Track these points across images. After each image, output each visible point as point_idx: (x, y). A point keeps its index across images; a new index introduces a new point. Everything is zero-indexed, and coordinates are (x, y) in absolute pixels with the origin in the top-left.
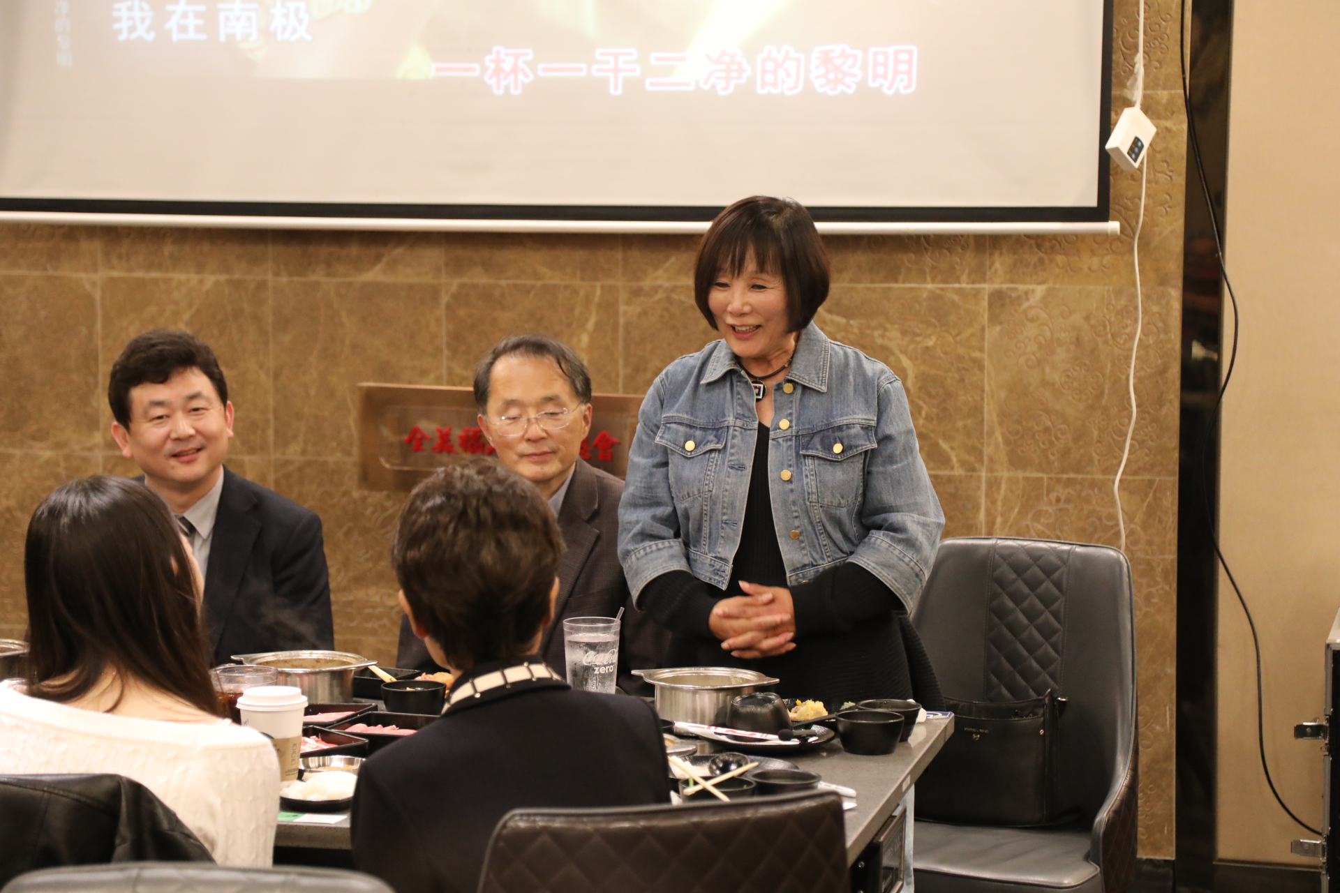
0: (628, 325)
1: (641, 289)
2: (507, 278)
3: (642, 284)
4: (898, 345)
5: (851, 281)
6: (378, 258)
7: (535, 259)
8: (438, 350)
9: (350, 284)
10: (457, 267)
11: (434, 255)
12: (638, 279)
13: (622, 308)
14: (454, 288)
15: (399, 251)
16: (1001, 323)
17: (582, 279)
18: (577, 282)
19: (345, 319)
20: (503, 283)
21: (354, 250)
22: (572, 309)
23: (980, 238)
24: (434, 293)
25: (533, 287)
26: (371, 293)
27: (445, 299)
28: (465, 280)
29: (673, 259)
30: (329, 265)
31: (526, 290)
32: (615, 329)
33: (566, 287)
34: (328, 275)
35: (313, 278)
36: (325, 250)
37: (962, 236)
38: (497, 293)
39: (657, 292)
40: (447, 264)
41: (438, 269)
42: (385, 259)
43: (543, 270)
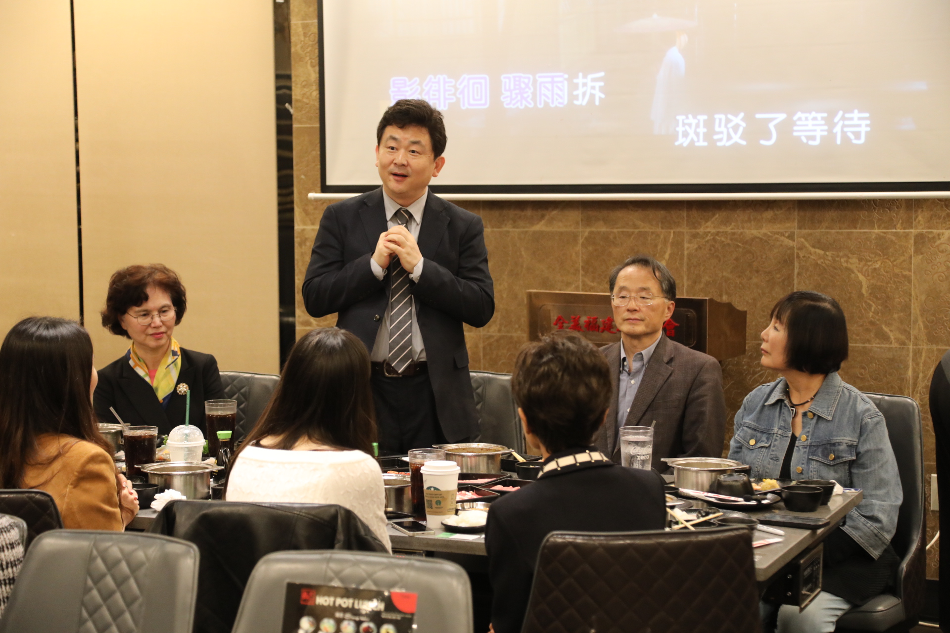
0: (690, 255)
1: (698, 234)
2: (617, 228)
3: (698, 231)
4: (857, 267)
5: (827, 228)
6: (543, 217)
7: (635, 217)
8: (577, 270)
9: (526, 232)
10: (588, 222)
11: (575, 215)
12: (695, 228)
13: (686, 245)
14: (586, 234)
15: (555, 212)
16: (922, 254)
17: (662, 228)
18: (659, 230)
19: (523, 253)
20: (615, 230)
21: (529, 212)
22: (656, 246)
23: (909, 202)
24: (575, 237)
25: (633, 233)
26: (538, 237)
27: (581, 241)
28: (593, 229)
29: (717, 216)
30: (514, 221)
31: (629, 235)
32: (682, 259)
33: (652, 233)
34: (514, 227)
35: (505, 229)
36: (512, 213)
37: (897, 200)
38: (611, 237)
39: (707, 235)
40: (582, 220)
41: (577, 223)
42: (547, 217)
43: (639, 223)
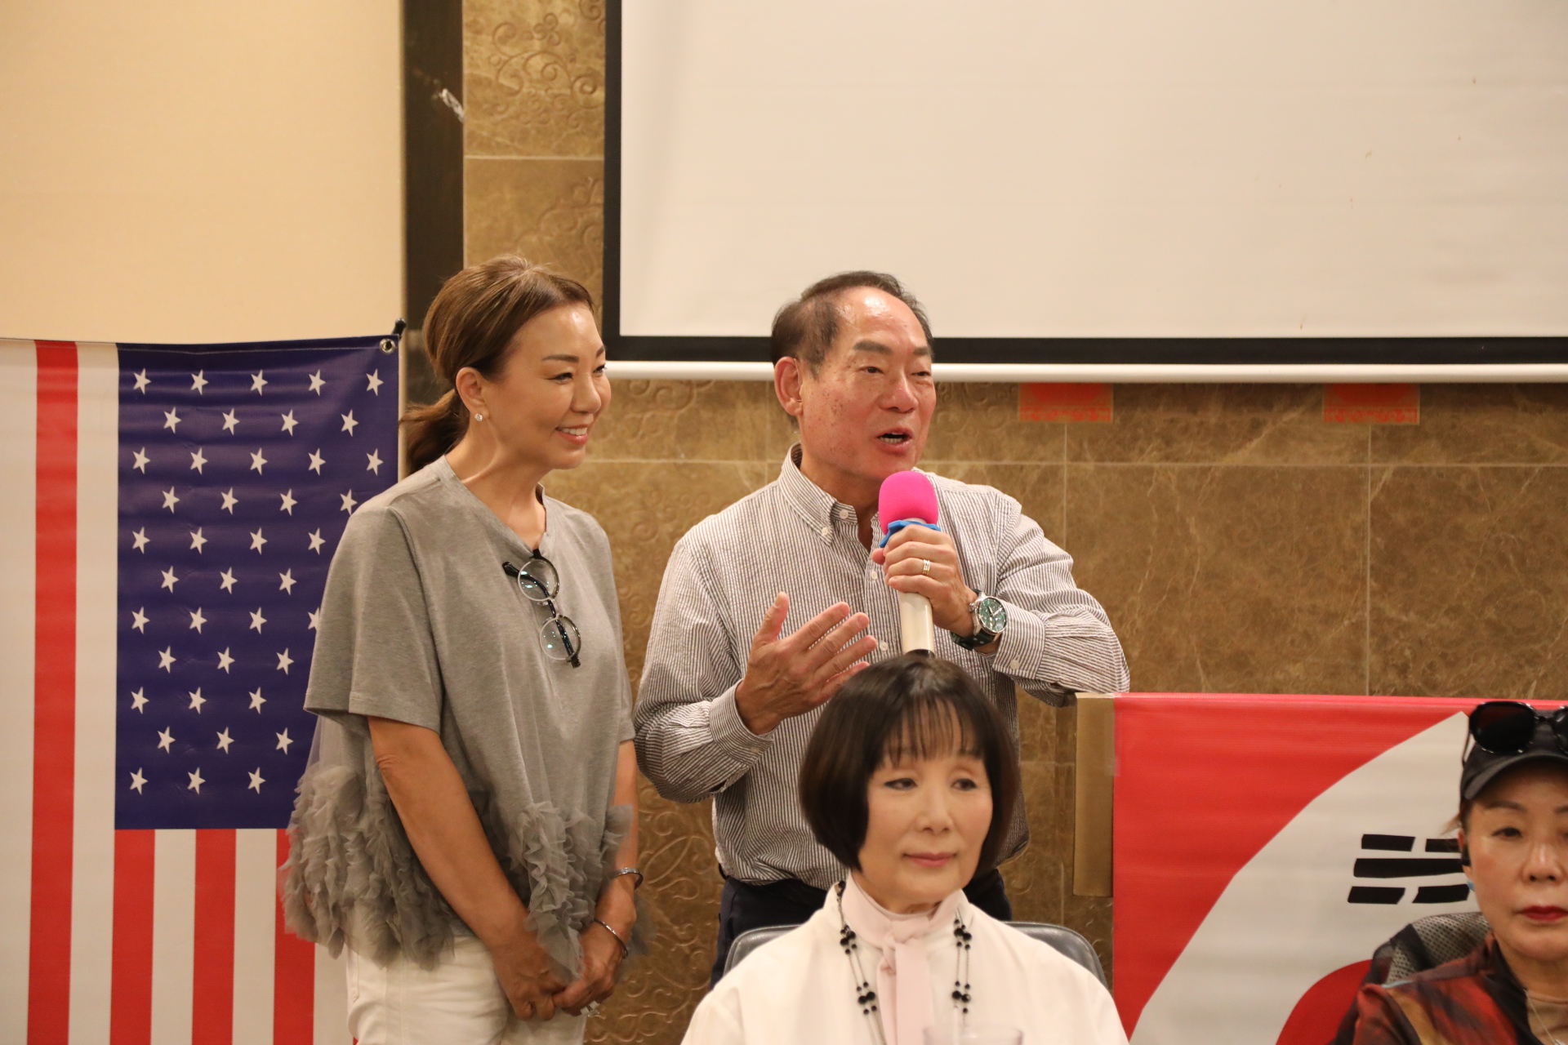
2: (1482, 459)
6: (1256, 427)
9: (1205, 471)
10: (1394, 441)
14: (1387, 476)
15: (1292, 416)
19: (1193, 531)
20: (1474, 466)
21: (1213, 416)
24: (1353, 484)
26: (1241, 485)
27: (1370, 495)
28: (1407, 463)
30: (1168, 441)
31: (1516, 478)
35: (1138, 463)
40: (1375, 438)
41: (1361, 446)
42: (1266, 431)
43: (1545, 444)
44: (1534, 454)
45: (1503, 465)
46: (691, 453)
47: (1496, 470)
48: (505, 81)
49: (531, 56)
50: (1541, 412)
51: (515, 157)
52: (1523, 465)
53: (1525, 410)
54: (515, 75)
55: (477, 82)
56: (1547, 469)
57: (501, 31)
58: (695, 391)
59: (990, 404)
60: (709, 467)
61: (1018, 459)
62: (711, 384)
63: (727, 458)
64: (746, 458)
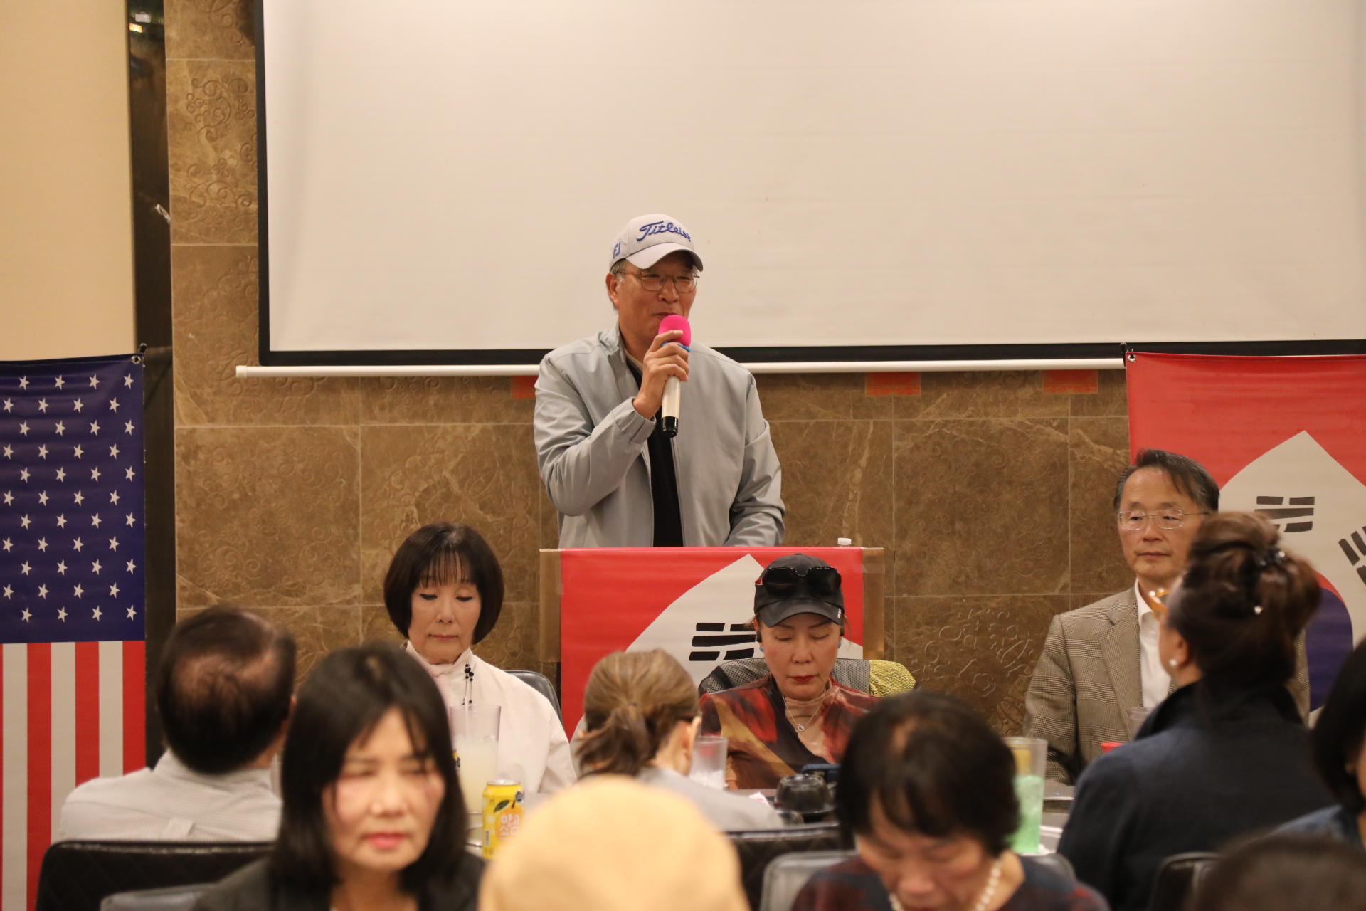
0: (901, 460)
1: (914, 424)
3: (914, 420)
7: (809, 398)
12: (911, 416)
13: (895, 444)
17: (855, 417)
18: (850, 420)
22: (845, 446)
25: (806, 425)
29: (945, 396)
31: (800, 429)
32: (888, 464)
33: (839, 425)
39: (929, 427)
43: (816, 408)
44: (810, 415)
45: (793, 421)
46: (314, 421)
47: (789, 425)
48: (195, 199)
49: (211, 184)
50: (813, 390)
51: (202, 244)
52: (804, 421)
53: (805, 389)
54: (201, 195)
55: (178, 199)
56: (817, 423)
57: (192, 170)
58: (315, 384)
59: (494, 389)
60: (324, 429)
61: (511, 421)
62: (325, 379)
63: (335, 424)
64: (347, 423)
